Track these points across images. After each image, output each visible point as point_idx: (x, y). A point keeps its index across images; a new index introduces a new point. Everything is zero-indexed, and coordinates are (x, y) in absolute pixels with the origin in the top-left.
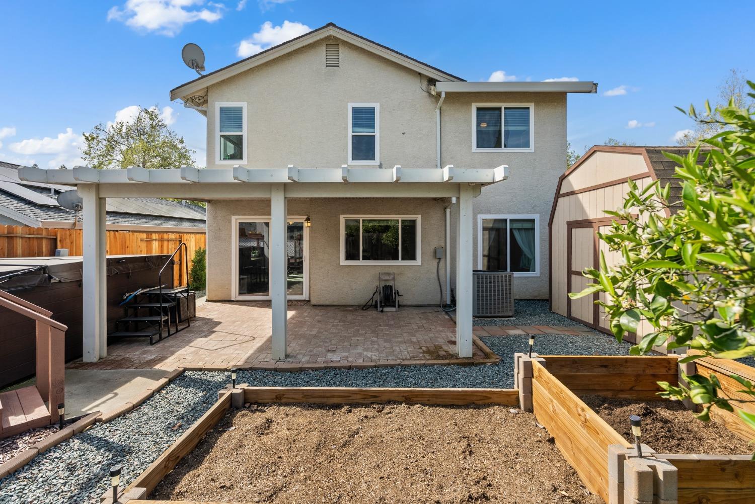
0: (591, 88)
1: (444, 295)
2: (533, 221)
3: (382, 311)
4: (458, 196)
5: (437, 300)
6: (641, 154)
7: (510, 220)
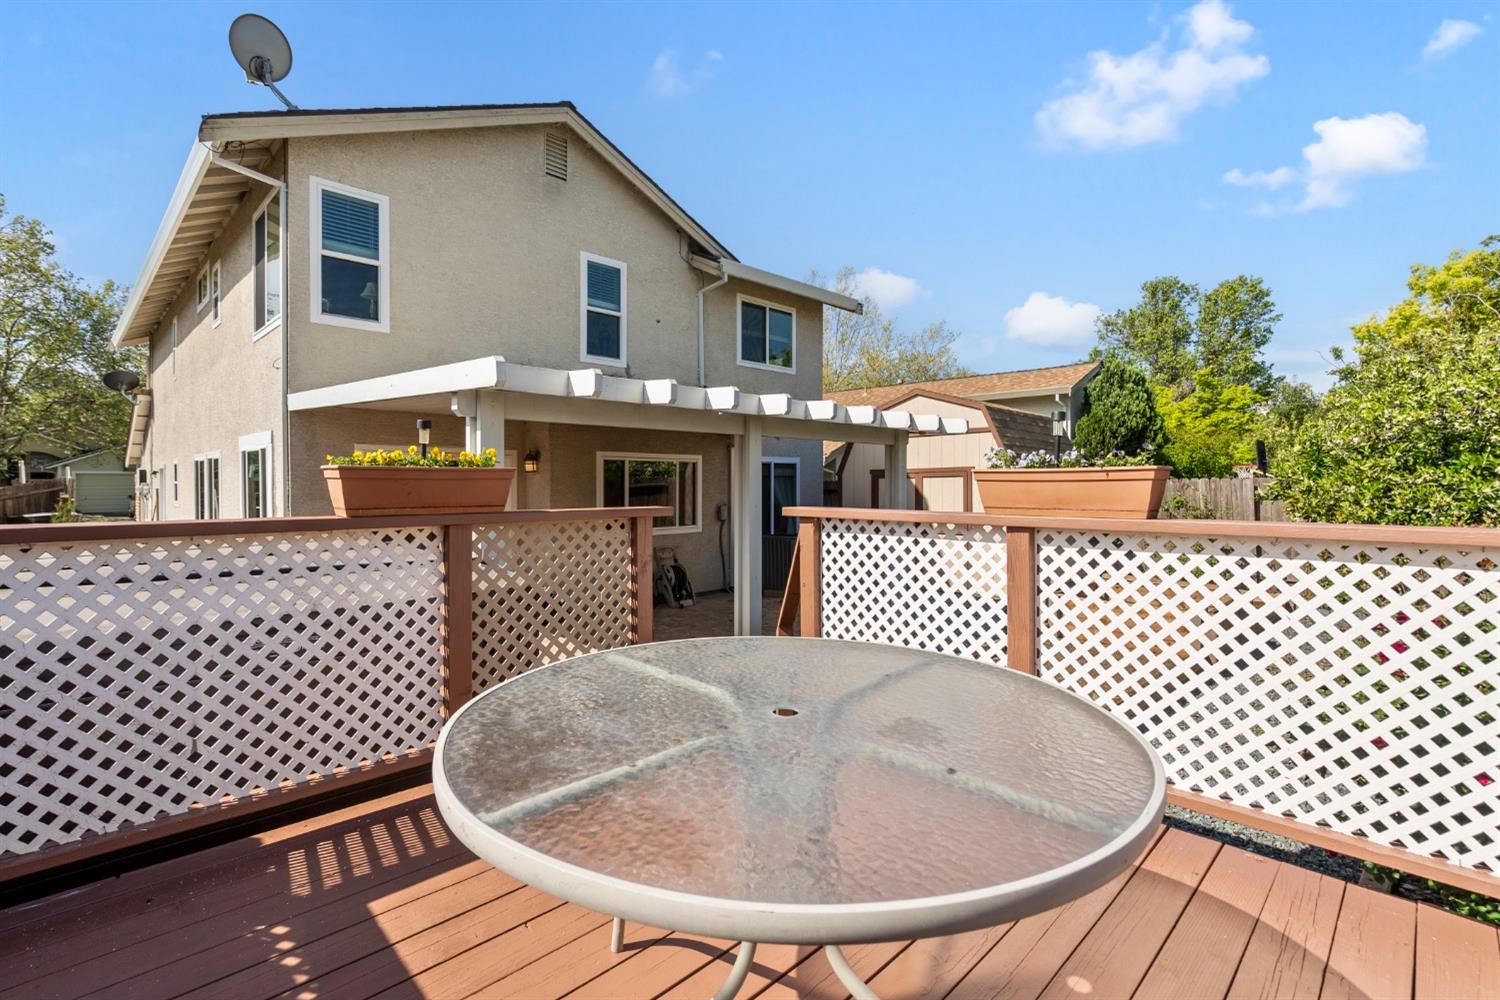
2: (793, 466)
5: (719, 583)
6: (980, 409)
7: (776, 464)
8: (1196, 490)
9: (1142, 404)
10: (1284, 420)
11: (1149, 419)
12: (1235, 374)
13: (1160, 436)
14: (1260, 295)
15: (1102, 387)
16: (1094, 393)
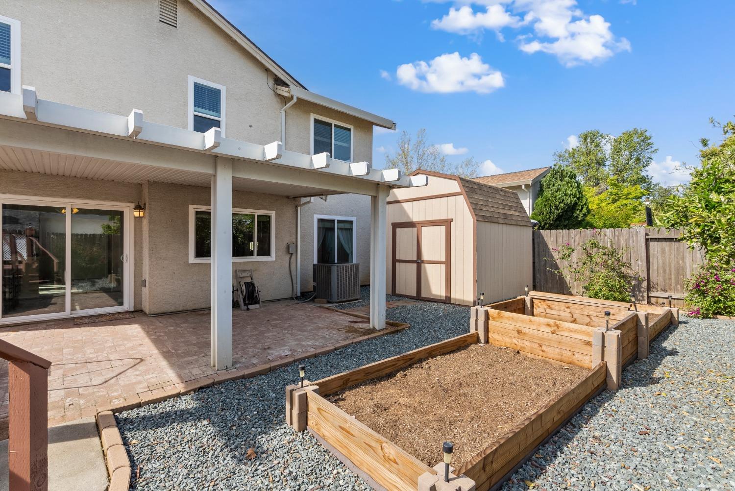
0: (391, 125)
1: (295, 288)
2: (351, 222)
3: (248, 309)
4: (375, 195)
5: (289, 294)
6: (455, 180)
7: (338, 221)
8: (605, 235)
9: (574, 190)
10: (659, 206)
11: (578, 199)
12: (631, 181)
13: (585, 209)
14: (645, 139)
15: (550, 180)
16: (545, 184)
